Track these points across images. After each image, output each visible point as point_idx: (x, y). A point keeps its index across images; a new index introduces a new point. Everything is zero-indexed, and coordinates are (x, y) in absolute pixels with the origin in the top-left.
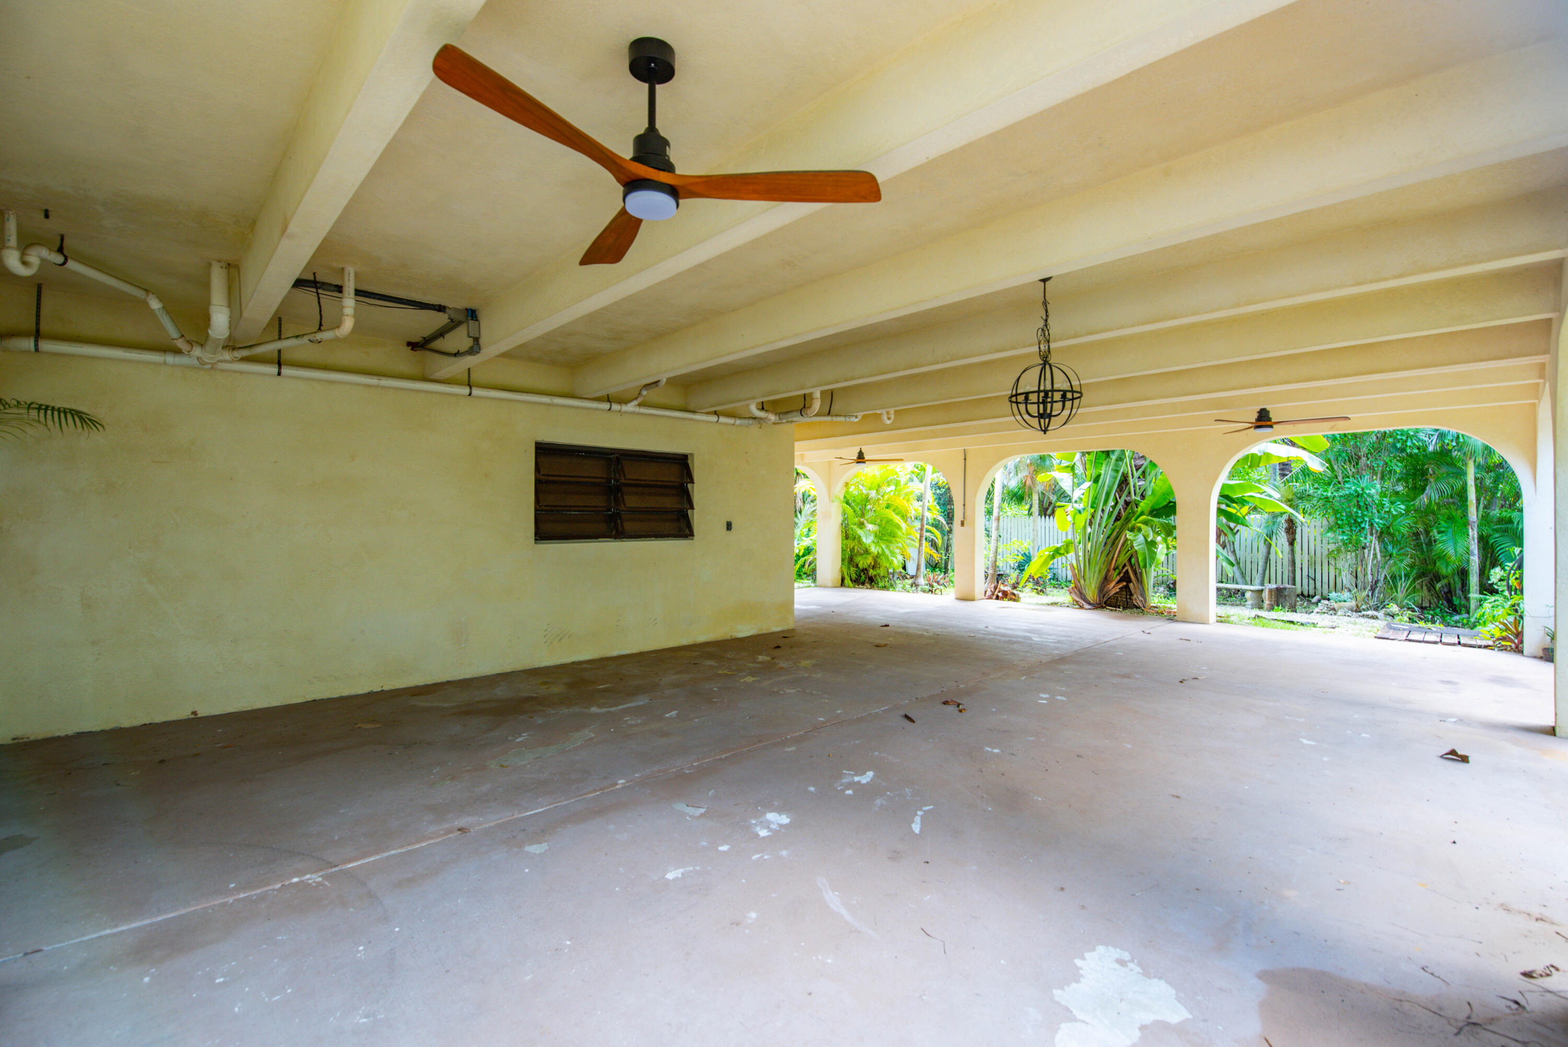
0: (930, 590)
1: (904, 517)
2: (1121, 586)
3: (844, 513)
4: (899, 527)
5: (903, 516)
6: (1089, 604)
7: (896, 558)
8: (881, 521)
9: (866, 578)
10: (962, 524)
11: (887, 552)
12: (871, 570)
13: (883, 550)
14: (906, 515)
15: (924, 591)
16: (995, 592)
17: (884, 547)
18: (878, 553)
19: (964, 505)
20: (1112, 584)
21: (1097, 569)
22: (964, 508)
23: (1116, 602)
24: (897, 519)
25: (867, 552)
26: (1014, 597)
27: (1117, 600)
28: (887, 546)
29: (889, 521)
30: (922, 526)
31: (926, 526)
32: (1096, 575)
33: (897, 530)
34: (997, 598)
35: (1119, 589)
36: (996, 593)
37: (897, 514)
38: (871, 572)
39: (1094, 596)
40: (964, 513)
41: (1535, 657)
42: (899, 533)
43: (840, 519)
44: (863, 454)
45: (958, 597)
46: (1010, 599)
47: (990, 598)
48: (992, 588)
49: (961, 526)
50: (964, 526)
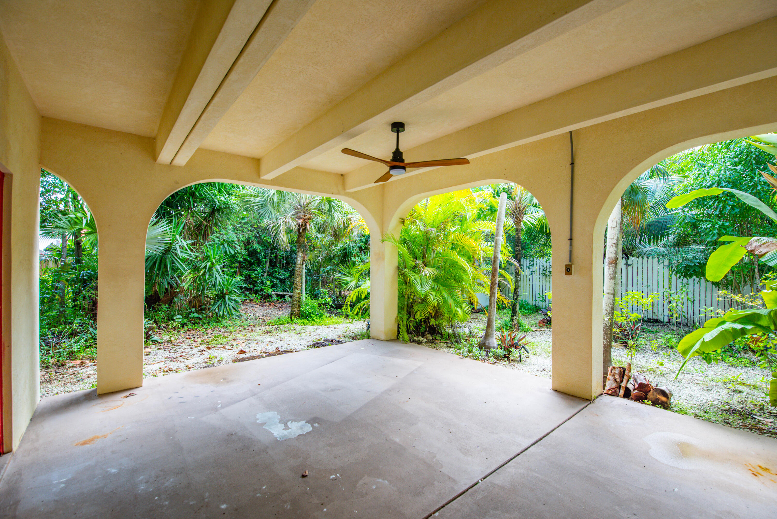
0: (505, 356)
1: (471, 259)
3: (401, 256)
4: (463, 270)
5: (469, 258)
7: (461, 308)
8: (445, 263)
9: (426, 328)
10: (569, 270)
11: (450, 301)
12: (433, 320)
13: (444, 298)
14: (473, 257)
15: (497, 357)
16: (622, 381)
17: (446, 295)
18: (438, 304)
19: (571, 239)
22: (571, 245)
24: (462, 261)
25: (424, 300)
26: (663, 399)
28: (449, 293)
29: (454, 264)
30: (495, 270)
31: (499, 271)
33: (462, 274)
34: (627, 394)
36: (623, 384)
37: (464, 255)
38: (433, 322)
40: (571, 252)
42: (465, 277)
43: (395, 262)
44: (401, 154)
45: (558, 389)
47: (614, 394)
48: (613, 375)
49: (566, 274)
50: (571, 274)
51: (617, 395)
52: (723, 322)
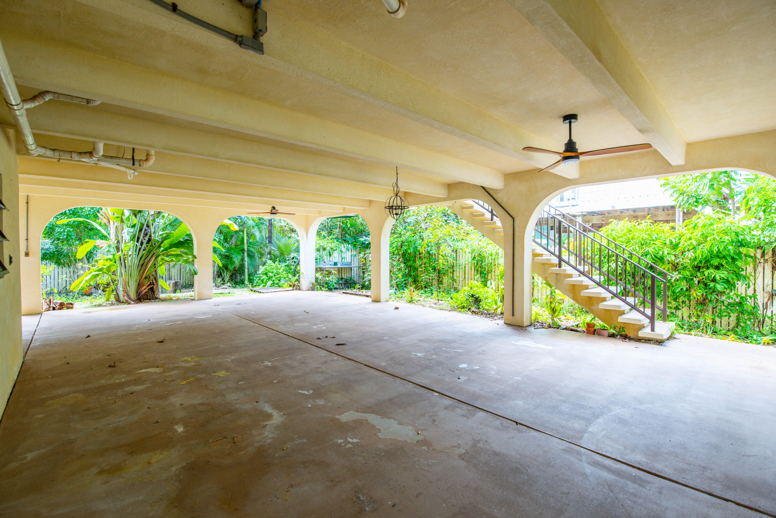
2: (149, 287)
6: (133, 301)
10: (27, 254)
19: (27, 240)
20: (145, 287)
21: (135, 280)
22: (27, 242)
23: (147, 297)
26: (70, 306)
27: (147, 296)
32: (135, 283)
34: (54, 309)
35: (148, 289)
36: (52, 306)
39: (134, 296)
40: (27, 246)
41: (309, 290)
46: (68, 308)
47: (47, 310)
48: (47, 303)
49: (25, 256)
50: (29, 256)
51: (50, 310)
52: (91, 273)
